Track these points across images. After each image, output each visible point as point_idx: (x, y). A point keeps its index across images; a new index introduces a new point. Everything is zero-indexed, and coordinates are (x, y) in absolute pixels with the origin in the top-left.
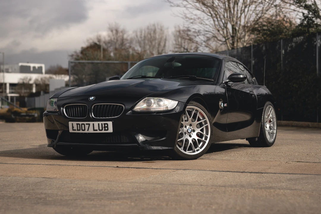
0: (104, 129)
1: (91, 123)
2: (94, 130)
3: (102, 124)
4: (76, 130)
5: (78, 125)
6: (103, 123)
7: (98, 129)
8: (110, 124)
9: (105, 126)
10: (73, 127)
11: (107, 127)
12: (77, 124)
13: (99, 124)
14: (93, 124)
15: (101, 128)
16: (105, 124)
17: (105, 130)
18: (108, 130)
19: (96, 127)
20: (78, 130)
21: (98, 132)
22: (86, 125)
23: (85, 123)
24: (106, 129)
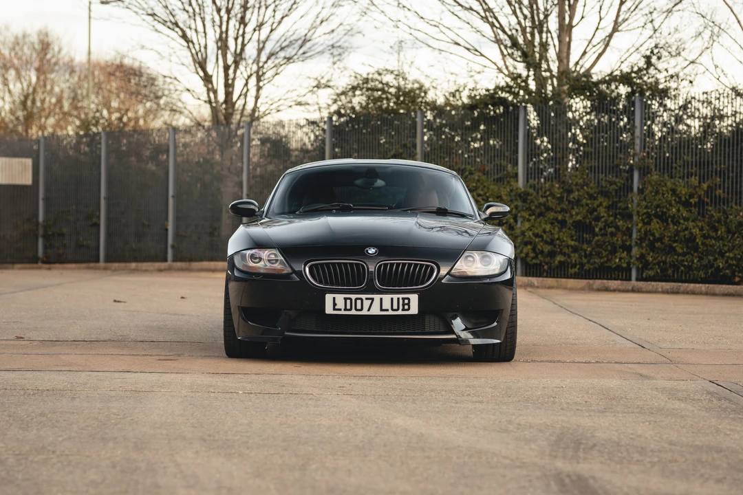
0: (401, 307)
1: (377, 297)
2: (382, 310)
3: (398, 299)
4: (343, 310)
5: (348, 301)
6: (401, 296)
7: (390, 308)
8: (414, 298)
9: (404, 301)
10: (335, 304)
11: (408, 304)
12: (346, 299)
13: (392, 299)
14: (381, 299)
15: (395, 307)
16: (403, 299)
17: (403, 310)
18: (409, 309)
19: (387, 305)
20: (346, 309)
21: (391, 313)
22: (364, 301)
23: (364, 296)
24: (406, 307)
